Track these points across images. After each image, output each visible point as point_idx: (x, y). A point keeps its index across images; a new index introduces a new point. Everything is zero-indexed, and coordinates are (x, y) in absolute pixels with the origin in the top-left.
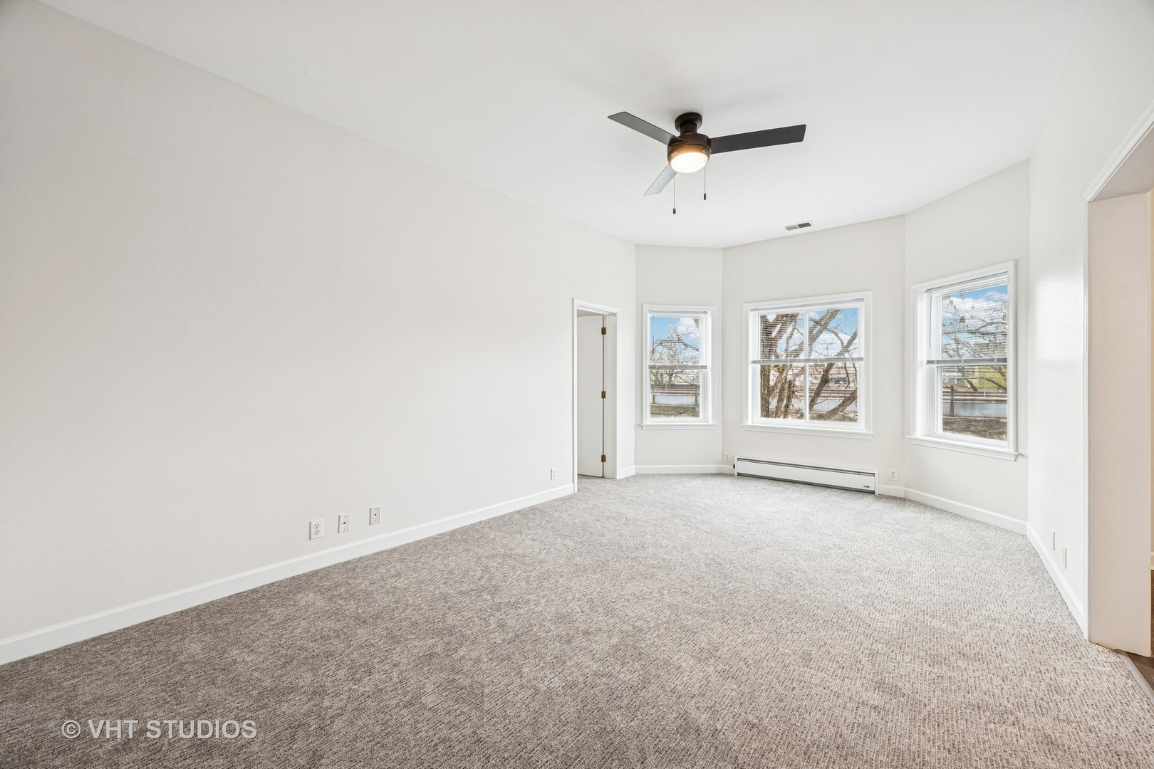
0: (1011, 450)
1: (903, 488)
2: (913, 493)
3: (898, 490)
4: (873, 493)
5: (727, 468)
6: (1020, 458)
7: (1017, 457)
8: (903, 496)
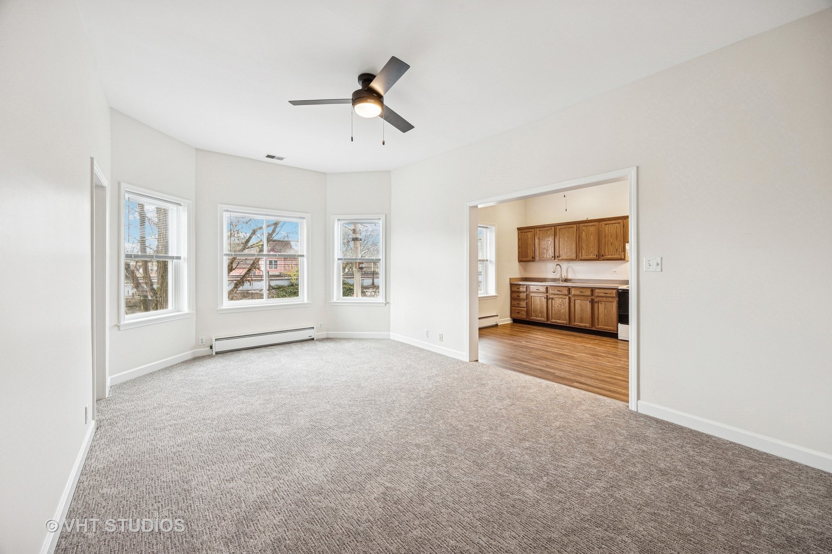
0: (384, 301)
1: (326, 332)
2: (332, 334)
3: (323, 334)
4: (313, 339)
5: (205, 350)
6: (387, 305)
7: (386, 304)
8: (325, 337)
